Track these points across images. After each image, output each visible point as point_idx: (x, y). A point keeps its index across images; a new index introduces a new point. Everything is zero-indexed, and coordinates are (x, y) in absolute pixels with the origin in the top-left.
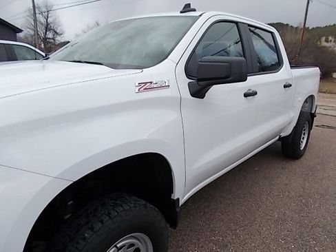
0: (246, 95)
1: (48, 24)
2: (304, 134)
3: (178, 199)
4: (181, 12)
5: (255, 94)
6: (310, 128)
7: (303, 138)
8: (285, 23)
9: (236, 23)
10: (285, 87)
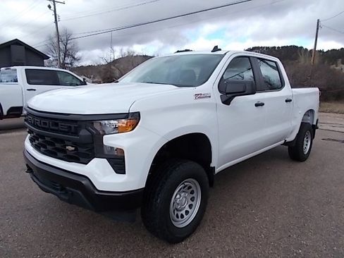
0: (257, 105)
1: (66, 50)
2: (307, 141)
3: (214, 167)
4: (212, 51)
5: (262, 104)
6: (313, 137)
7: (307, 145)
8: (299, 46)
9: (249, 57)
10: (287, 101)
